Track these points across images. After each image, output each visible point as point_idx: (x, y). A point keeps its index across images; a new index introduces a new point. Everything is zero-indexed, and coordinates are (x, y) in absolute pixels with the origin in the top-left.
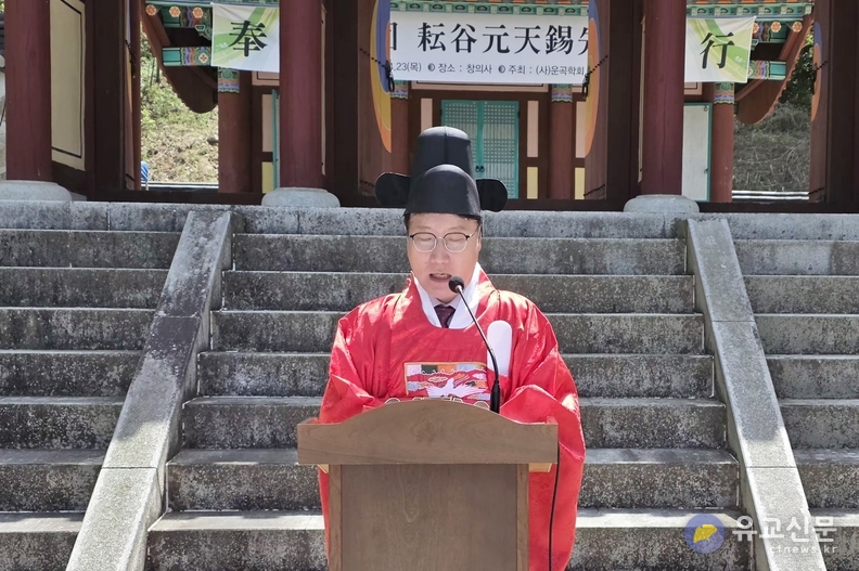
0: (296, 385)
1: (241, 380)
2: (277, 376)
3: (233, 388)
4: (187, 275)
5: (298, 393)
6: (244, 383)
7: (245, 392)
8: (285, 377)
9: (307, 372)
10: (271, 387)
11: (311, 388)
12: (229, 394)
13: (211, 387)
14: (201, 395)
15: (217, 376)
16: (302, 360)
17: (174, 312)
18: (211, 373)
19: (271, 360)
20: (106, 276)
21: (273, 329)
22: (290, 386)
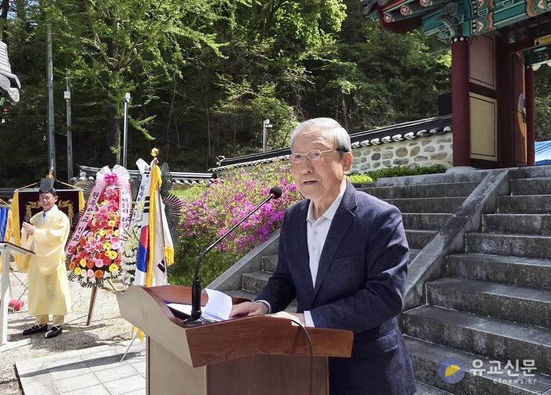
0: (512, 251)
1: (485, 247)
2: (502, 246)
4: (474, 199)
5: (513, 255)
7: (487, 252)
8: (506, 247)
9: (517, 245)
10: (499, 251)
11: (520, 252)
12: (479, 253)
13: (471, 249)
14: (467, 252)
15: (474, 244)
16: (515, 238)
17: (460, 215)
18: (471, 243)
19: (499, 237)
21: (511, 223)
22: (509, 251)
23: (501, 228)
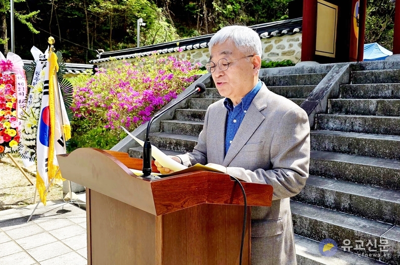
0: (352, 128)
1: (331, 125)
2: (345, 124)
3: (328, 128)
4: (323, 86)
5: (353, 131)
6: (332, 126)
7: (332, 129)
8: (348, 125)
9: (357, 123)
10: (342, 128)
11: (359, 129)
12: (326, 130)
13: (320, 127)
14: (316, 129)
15: (322, 123)
16: (355, 118)
17: (311, 100)
18: (320, 122)
19: (343, 118)
20: (302, 88)
21: (352, 106)
22: (350, 128)
23: (343, 110)
